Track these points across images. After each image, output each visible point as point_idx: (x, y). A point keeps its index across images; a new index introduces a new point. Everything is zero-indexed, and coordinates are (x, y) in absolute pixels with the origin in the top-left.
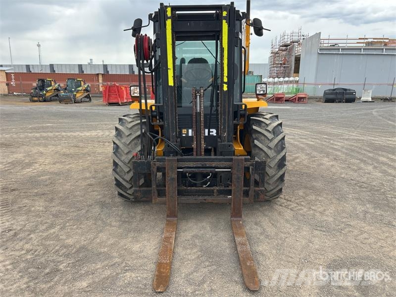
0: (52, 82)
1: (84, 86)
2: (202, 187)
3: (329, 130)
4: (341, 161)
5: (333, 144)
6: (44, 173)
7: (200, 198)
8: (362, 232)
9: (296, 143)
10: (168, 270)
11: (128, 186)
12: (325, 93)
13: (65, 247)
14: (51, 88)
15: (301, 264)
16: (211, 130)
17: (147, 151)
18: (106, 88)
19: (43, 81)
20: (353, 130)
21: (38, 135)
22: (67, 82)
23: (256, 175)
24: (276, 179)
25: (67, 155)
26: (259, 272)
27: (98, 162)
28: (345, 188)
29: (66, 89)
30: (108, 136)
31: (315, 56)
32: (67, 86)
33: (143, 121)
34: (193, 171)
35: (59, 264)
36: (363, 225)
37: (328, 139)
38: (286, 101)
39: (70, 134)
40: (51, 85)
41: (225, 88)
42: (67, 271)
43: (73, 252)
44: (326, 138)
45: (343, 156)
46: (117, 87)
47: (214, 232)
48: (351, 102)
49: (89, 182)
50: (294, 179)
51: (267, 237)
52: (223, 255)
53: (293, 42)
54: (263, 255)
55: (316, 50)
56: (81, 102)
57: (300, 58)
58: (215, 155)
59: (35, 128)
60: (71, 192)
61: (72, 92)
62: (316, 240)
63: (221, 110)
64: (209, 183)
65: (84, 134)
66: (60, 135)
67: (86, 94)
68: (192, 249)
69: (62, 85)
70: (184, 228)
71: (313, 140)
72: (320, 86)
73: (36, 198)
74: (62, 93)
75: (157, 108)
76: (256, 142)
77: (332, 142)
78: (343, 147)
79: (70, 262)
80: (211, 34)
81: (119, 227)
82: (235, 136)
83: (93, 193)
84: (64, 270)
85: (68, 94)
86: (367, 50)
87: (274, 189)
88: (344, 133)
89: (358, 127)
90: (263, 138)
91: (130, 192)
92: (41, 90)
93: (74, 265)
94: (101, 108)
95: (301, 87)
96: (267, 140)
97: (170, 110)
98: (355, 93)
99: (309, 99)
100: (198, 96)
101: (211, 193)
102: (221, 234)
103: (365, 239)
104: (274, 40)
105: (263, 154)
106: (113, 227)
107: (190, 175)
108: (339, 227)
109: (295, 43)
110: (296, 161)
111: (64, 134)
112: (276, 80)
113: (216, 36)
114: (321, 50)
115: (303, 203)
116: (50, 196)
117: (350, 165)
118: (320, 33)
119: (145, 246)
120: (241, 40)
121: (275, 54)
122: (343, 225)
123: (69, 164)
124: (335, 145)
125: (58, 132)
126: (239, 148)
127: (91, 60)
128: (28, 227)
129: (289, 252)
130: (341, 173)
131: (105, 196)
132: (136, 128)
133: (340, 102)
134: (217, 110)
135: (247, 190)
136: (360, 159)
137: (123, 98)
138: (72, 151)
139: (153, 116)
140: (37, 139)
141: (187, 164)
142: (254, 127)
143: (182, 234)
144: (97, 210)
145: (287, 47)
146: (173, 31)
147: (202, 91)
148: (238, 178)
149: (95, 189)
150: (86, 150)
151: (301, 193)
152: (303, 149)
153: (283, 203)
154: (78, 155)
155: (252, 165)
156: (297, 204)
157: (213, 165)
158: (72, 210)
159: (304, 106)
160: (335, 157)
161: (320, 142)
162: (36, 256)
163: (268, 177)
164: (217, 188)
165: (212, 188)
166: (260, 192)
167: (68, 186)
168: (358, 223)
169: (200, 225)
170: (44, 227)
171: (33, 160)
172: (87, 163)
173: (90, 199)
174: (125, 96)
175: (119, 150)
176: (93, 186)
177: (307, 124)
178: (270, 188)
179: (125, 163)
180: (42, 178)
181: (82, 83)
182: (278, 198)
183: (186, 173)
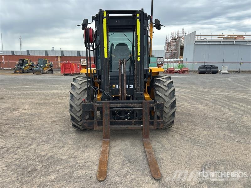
0: (29, 61)
1: (49, 63)
2: (125, 120)
3: (202, 89)
4: (210, 107)
5: (204, 97)
6: (24, 114)
7: (124, 126)
8: (223, 146)
9: (182, 96)
10: (105, 168)
11: (79, 120)
12: (199, 68)
13: (40, 156)
14: (27, 65)
15: (186, 165)
16: (130, 85)
17: (91, 98)
18: (63, 64)
19: (23, 60)
20: (217, 89)
21: (20, 92)
22: (38, 61)
23: (158, 112)
24: (170, 115)
25: (39, 104)
26: (160, 169)
27: (59, 108)
28: (212, 122)
29: (37, 65)
30: (65, 93)
31: (193, 46)
32: (38, 63)
33: (89, 80)
34: (119, 109)
35: (36, 166)
36: (223, 142)
37: (202, 94)
38: (175, 73)
39: (41, 92)
40: (28, 63)
41: (139, 59)
42: (41, 170)
43: (45, 159)
44: (201, 94)
45: (211, 104)
46: (70, 64)
47: (133, 147)
48: (215, 74)
49: (54, 120)
50: (181, 117)
51: (165, 149)
52: (139, 160)
53: (179, 37)
54: (163, 159)
55: (193, 42)
56: (47, 73)
57: (183, 47)
58: (133, 100)
59: (18, 89)
60: (42, 125)
61: (41, 67)
62: (195, 151)
63: (136, 73)
64: (129, 117)
65: (49, 92)
66: (34, 92)
67: (50, 68)
68: (119, 157)
69: (35, 63)
70: (114, 145)
71: (192, 95)
72: (196, 64)
73: (20, 129)
74: (35, 68)
75: (98, 71)
76: (157, 92)
77: (204, 96)
78: (211, 99)
79: (43, 165)
80: (130, 27)
81: (74, 145)
82: (145, 90)
83: (56, 126)
84: (40, 169)
85: (39, 68)
86: (224, 42)
87: (169, 121)
88: (211, 91)
89: (220, 87)
90: (162, 90)
91: (80, 124)
92: (21, 66)
93: (46, 166)
94: (59, 77)
95: (184, 64)
96: (164, 91)
97: (105, 72)
98: (218, 67)
99: (189, 71)
100: (122, 64)
101: (130, 123)
102: (137, 148)
103: (225, 150)
104: (167, 36)
105: (162, 100)
106: (70, 145)
107: (117, 112)
108: (209, 144)
109: (180, 38)
110: (182, 107)
111: (36, 92)
112: (169, 60)
113: (133, 29)
114: (196, 42)
115: (187, 130)
116: (29, 128)
117: (215, 109)
118: (195, 32)
119: (90, 156)
120: (148, 31)
121: (168, 44)
122: (211, 142)
123: (41, 109)
124: (206, 97)
125: (33, 91)
126: (147, 96)
127: (53, 48)
128: (16, 145)
129: (179, 158)
130: (210, 113)
131: (64, 127)
132: (84, 84)
133: (208, 73)
134: (134, 73)
135: (152, 121)
136: (221, 106)
137: (74, 70)
138: (42, 102)
139: (95, 77)
140: (20, 95)
141: (116, 105)
142: (156, 84)
143: (113, 148)
144: (59, 135)
145: (175, 40)
146: (108, 26)
147: (125, 61)
148: (146, 114)
149: (58, 123)
150: (51, 101)
151: (185, 125)
152: (186, 100)
153: (175, 130)
154: (46, 104)
155: (155, 105)
156: (183, 130)
157: (132, 106)
158: (43, 136)
159: (186, 76)
160: (206, 104)
161: (196, 96)
162: (22, 162)
163: (165, 114)
164: (134, 120)
165: (131, 120)
166: (160, 123)
167: (40, 122)
168: (220, 141)
169: (124, 143)
170: (26, 146)
171: (17, 107)
172: (52, 108)
173: (54, 129)
174: (75, 70)
175: (74, 98)
176: (56, 122)
177: (188, 86)
178: (166, 120)
179: (77, 105)
180: (23, 117)
181: (48, 61)
182: (171, 127)
183: (115, 111)
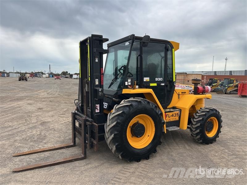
0: (218, 80)
1: (235, 84)
14: (215, 84)
18: (241, 85)
19: (212, 80)
22: (224, 80)
56: (230, 93)
61: (225, 87)
67: (235, 89)
74: (219, 87)
181: (235, 81)
